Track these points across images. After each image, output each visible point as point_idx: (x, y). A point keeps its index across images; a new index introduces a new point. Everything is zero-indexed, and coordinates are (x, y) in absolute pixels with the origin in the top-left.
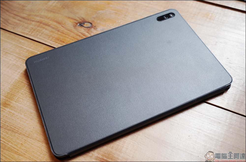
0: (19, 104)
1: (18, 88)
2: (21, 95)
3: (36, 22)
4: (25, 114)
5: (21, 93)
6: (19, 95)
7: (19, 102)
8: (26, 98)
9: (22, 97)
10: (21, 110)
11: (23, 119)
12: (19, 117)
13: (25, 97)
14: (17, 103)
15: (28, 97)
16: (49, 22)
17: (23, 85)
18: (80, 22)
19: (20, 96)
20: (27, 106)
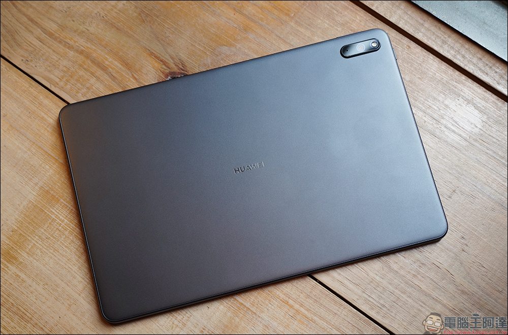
0: (35, 261)
1: (34, 222)
2: (38, 241)
3: (77, 51)
4: (46, 286)
5: (39, 237)
6: (35, 239)
7: (35, 256)
8: (48, 249)
9: (40, 244)
10: (37, 274)
11: (40, 296)
12: (34, 291)
13: (45, 247)
14: (31, 259)
15: (52, 248)
16: (106, 59)
17: (44, 218)
18: (174, 73)
19: (37, 243)
20: (50, 269)
